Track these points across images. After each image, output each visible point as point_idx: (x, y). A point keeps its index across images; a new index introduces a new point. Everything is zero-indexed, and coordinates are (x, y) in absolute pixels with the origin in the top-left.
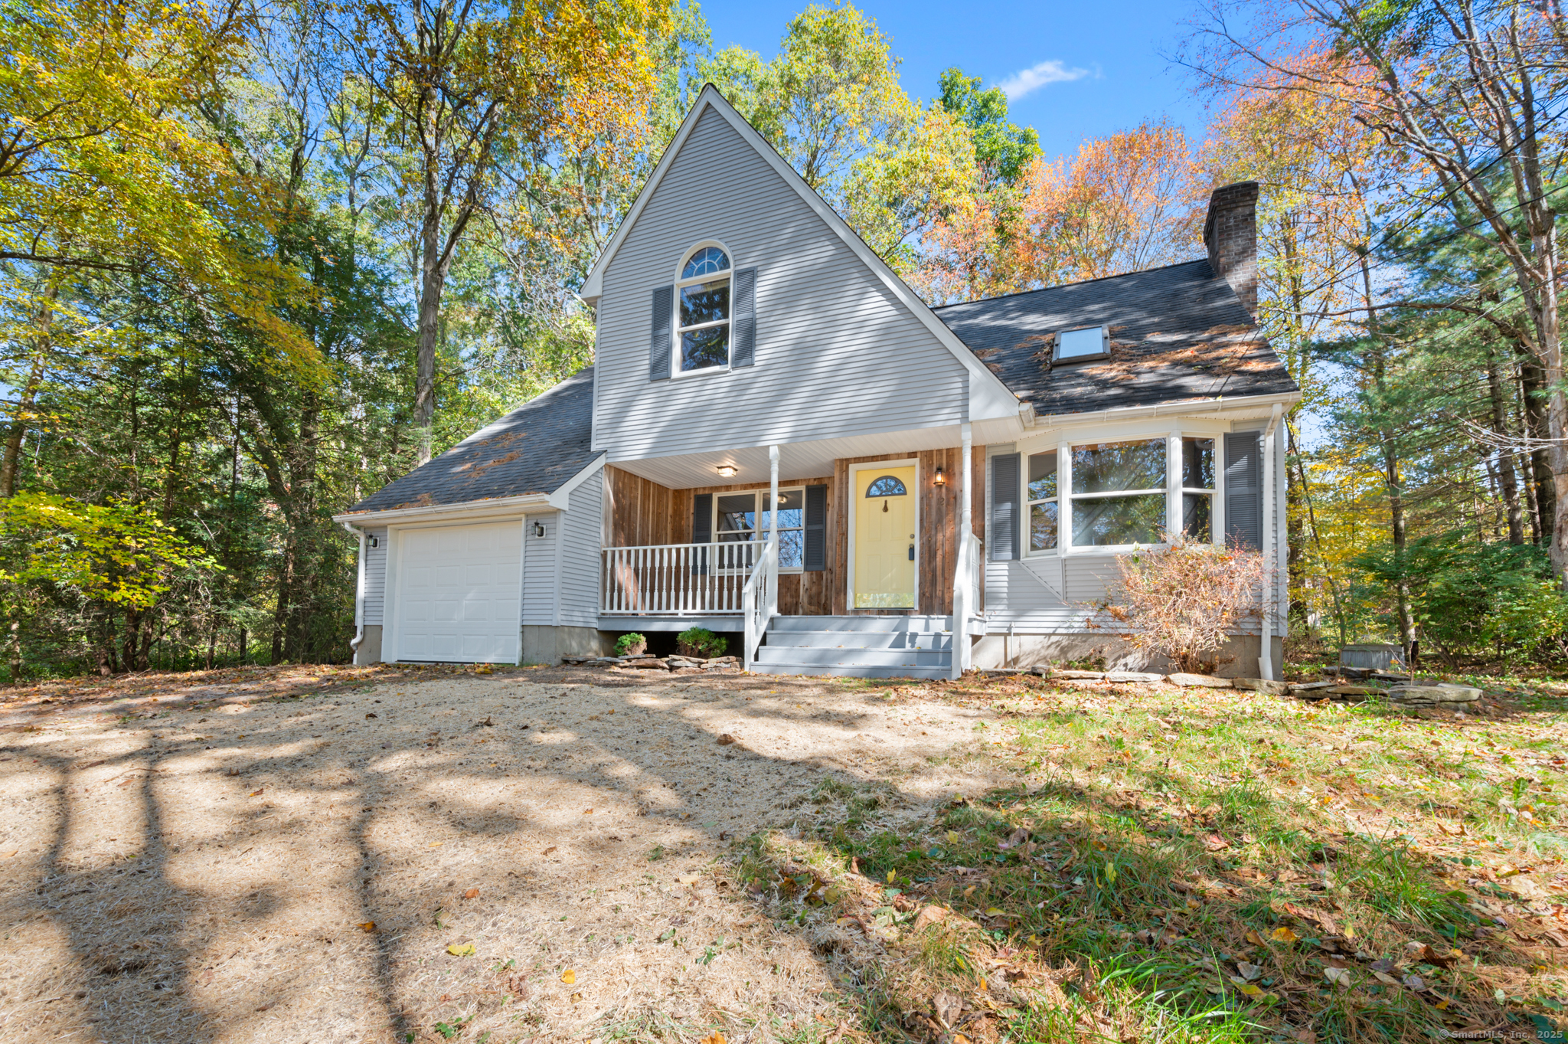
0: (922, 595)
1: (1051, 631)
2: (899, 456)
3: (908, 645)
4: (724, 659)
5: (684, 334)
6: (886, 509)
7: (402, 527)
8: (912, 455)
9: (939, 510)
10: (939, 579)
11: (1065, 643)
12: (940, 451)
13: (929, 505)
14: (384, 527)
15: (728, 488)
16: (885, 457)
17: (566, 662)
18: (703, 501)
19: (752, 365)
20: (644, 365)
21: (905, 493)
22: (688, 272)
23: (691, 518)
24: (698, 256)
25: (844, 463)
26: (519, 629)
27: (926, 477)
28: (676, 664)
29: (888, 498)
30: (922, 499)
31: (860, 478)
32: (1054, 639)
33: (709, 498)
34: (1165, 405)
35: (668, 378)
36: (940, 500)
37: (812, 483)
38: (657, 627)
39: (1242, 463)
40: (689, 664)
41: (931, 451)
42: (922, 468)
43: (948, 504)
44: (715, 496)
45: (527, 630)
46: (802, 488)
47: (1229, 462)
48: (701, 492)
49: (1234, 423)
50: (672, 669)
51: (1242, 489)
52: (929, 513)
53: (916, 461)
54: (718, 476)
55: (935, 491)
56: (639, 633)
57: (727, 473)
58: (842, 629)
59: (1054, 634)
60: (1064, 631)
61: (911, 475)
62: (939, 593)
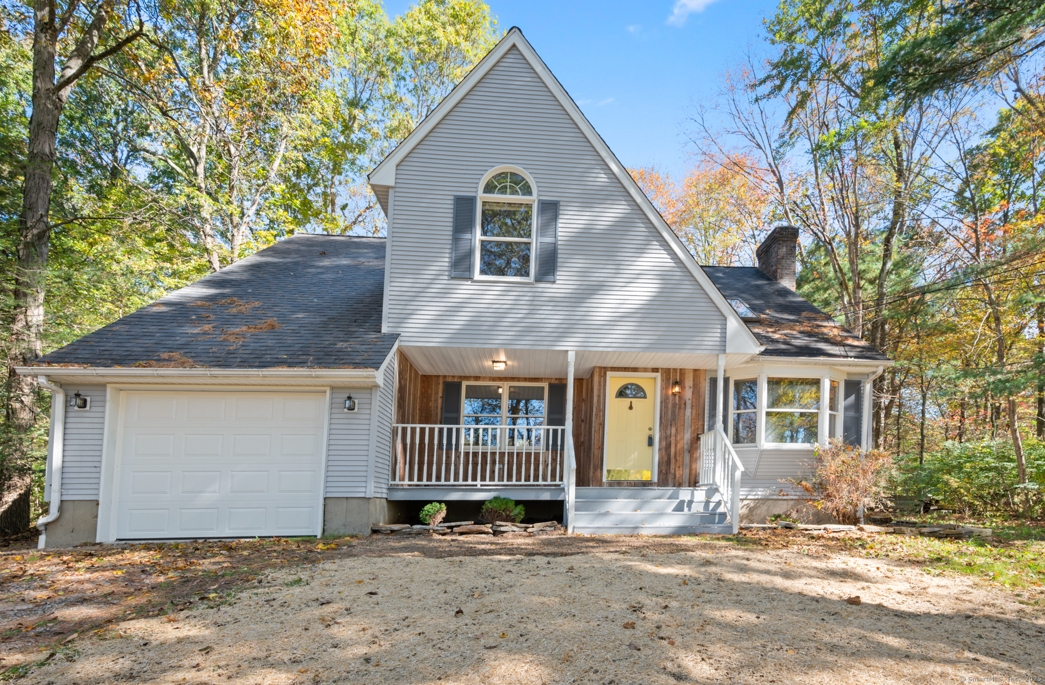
0: (660, 472)
1: (744, 497)
2: (645, 370)
3: (686, 509)
4: (549, 523)
5: (482, 242)
6: (631, 408)
7: (123, 387)
8: (655, 370)
9: (673, 412)
10: (673, 461)
11: (752, 505)
12: (675, 370)
13: (666, 407)
14: (102, 386)
15: (477, 378)
16: (635, 370)
17: (375, 532)
18: (452, 389)
19: (554, 282)
20: (445, 262)
21: (645, 397)
22: (489, 188)
23: (440, 401)
24: (502, 176)
25: (604, 370)
26: (321, 502)
27: (665, 388)
28: (502, 529)
29: (634, 400)
30: (661, 402)
31: (614, 382)
32: (746, 502)
33: (459, 385)
34: (822, 358)
35: (470, 278)
36: (674, 405)
37: (553, 381)
38: (455, 496)
39: (852, 398)
40: (515, 529)
41: (669, 369)
42: (662, 380)
43: (680, 408)
44: (465, 384)
45: (328, 501)
46: (546, 385)
47: (846, 397)
48: (450, 380)
49: (849, 374)
50: (495, 533)
51: (852, 414)
52: (666, 413)
53: (658, 375)
54: (491, 370)
55: (671, 398)
56: (440, 502)
57: (500, 367)
58: (629, 497)
59: (746, 499)
60: (752, 497)
61: (653, 386)
62: (672, 471)
